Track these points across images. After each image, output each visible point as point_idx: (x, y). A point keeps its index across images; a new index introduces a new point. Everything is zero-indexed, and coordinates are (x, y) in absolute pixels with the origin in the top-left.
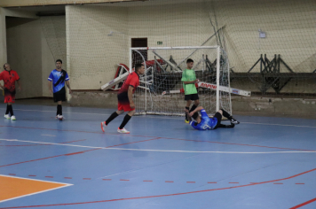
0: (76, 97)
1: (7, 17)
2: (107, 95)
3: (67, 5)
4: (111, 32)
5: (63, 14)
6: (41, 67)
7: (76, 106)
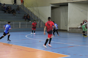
0: (70, 30)
1: (52, 7)
2: (80, 29)
3: (69, 3)
4: (82, 10)
5: (68, 5)
6: (60, 21)
7: (70, 32)
